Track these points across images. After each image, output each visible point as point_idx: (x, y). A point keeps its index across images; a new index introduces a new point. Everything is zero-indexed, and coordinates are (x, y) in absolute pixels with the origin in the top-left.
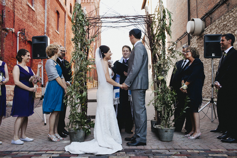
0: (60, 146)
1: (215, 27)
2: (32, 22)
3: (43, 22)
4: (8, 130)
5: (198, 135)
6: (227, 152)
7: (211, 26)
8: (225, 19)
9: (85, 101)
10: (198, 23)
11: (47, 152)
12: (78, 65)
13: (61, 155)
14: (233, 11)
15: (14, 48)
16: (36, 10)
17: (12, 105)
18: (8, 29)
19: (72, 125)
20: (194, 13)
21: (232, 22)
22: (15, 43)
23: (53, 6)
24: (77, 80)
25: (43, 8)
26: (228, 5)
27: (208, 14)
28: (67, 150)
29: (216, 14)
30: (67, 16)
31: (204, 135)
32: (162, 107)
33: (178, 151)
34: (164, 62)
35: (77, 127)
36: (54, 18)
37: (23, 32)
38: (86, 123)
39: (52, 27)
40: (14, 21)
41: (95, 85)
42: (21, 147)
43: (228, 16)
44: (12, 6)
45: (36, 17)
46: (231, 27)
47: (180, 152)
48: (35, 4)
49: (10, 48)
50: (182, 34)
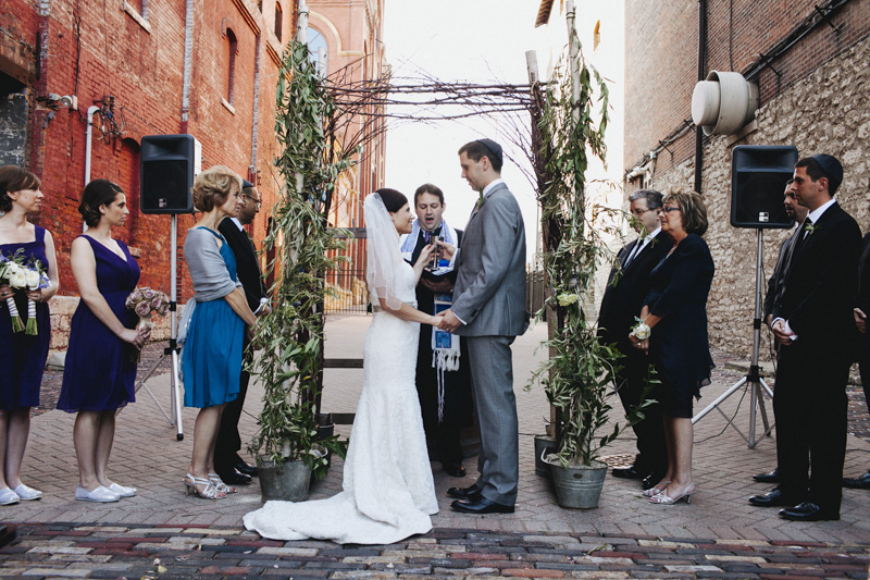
0: (228, 514)
1: (789, 108)
2: (141, 73)
3: (178, 72)
4: (56, 453)
5: (685, 492)
6: (767, 549)
7: (776, 103)
8: (827, 80)
9: (313, 367)
10: (733, 87)
11: (186, 531)
12: (295, 248)
13: (231, 542)
14: (854, 55)
15: (75, 165)
16: (155, 27)
17: (63, 365)
18: (56, 97)
19: (268, 444)
20: (719, 51)
21: (848, 94)
22: (80, 146)
23: (215, 14)
24: (289, 298)
25: (177, 21)
26: (838, 32)
27: (767, 57)
28: (249, 526)
29: (795, 62)
30: (262, 48)
31: (711, 491)
32: (567, 394)
33: (608, 540)
34: (578, 248)
35: (286, 453)
36: (217, 55)
37: (106, 106)
38: (313, 439)
39: (209, 89)
40: (77, 70)
41: (358, 298)
42: (103, 513)
43: (837, 71)
44: (71, 17)
45: (155, 55)
46: (846, 110)
47: (614, 545)
48: (150, 6)
49: (60, 164)
50: (677, 123)
